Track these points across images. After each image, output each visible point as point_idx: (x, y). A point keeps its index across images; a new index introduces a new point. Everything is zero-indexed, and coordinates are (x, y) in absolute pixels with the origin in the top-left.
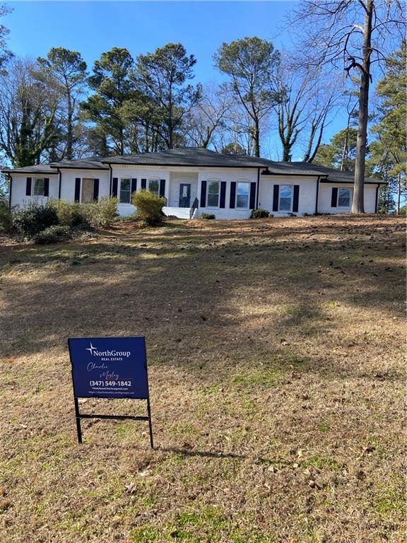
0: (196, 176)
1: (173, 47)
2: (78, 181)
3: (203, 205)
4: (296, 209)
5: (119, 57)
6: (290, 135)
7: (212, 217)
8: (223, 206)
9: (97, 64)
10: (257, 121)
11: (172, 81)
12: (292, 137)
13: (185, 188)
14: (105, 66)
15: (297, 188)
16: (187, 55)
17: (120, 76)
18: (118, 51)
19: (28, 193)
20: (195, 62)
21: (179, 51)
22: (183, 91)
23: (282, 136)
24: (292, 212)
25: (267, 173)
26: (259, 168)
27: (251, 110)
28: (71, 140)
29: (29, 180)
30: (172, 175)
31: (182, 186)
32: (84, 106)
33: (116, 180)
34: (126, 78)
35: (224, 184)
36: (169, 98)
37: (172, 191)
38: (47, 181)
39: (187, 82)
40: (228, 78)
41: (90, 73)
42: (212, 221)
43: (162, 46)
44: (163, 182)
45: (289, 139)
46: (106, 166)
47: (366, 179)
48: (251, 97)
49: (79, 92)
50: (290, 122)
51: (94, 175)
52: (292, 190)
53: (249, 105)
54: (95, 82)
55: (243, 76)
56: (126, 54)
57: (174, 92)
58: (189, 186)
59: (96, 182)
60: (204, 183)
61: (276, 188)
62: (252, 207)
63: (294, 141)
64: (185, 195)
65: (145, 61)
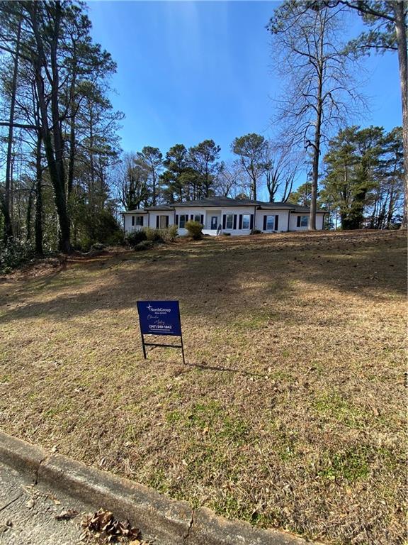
0: (220, 212)
1: (208, 142)
2: (158, 217)
3: (224, 228)
4: (276, 228)
5: (179, 148)
6: (273, 187)
7: (229, 234)
8: (235, 228)
9: (167, 153)
10: (255, 180)
11: (208, 161)
12: (275, 189)
13: (214, 219)
14: (172, 155)
15: (277, 217)
16: (216, 146)
17: (180, 159)
18: (178, 146)
19: (133, 225)
20: (219, 150)
21: (210, 144)
22: (214, 166)
23: (269, 188)
24: (274, 230)
25: (260, 209)
26: (255, 206)
27: (251, 174)
28: (155, 196)
29: (133, 218)
30: (207, 212)
31: (213, 218)
32: (161, 177)
33: (177, 216)
34: (183, 161)
35: (235, 216)
36: (206, 170)
37: (207, 221)
38: (142, 217)
39: (216, 161)
40: (239, 157)
41: (164, 158)
42: (228, 237)
43: (202, 142)
44: (202, 216)
45: (273, 190)
46: (172, 208)
47: (317, 211)
48: (251, 168)
49: (159, 169)
50: (273, 180)
51: (166, 214)
52: (274, 218)
53: (250, 172)
54: (166, 164)
55: (247, 155)
56: (183, 148)
57: (209, 167)
58: (216, 218)
59: (167, 217)
60: (225, 216)
61: (265, 217)
62: (251, 228)
63: (276, 191)
64: (214, 223)
65: (193, 150)
